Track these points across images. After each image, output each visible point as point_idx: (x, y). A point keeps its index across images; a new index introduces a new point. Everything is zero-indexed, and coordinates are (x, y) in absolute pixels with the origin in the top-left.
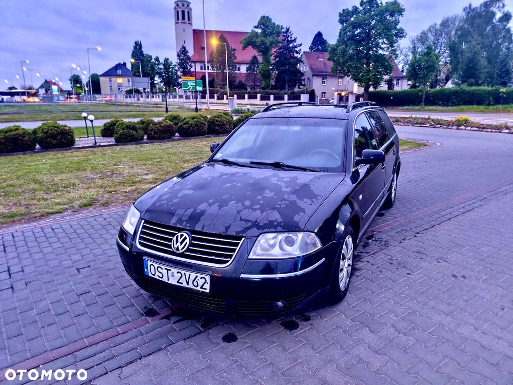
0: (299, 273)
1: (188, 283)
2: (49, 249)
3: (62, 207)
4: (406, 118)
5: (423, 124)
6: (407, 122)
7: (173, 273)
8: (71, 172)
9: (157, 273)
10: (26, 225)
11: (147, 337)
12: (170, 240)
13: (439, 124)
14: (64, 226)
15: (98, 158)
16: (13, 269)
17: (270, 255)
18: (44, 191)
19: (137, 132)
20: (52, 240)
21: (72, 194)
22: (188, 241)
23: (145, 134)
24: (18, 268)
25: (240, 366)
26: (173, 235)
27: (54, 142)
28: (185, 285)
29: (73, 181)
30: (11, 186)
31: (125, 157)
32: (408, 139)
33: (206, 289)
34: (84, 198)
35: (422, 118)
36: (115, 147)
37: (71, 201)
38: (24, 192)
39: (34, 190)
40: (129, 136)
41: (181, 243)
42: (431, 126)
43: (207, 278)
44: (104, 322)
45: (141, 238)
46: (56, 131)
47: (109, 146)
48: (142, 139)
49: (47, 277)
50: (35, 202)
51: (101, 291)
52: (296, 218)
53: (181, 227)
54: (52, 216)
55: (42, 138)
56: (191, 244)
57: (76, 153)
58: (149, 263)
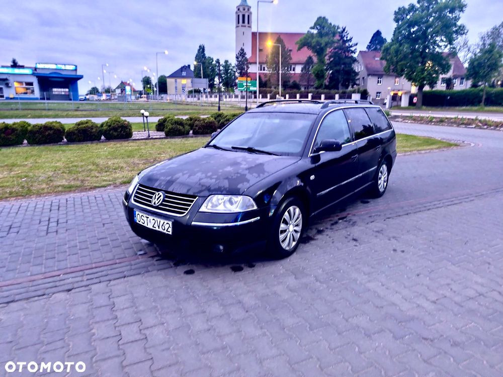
0: (238, 223)
1: (159, 227)
2: (89, 210)
3: (107, 183)
4: (452, 118)
5: (470, 124)
6: (452, 123)
7: (150, 220)
8: (123, 158)
9: (141, 220)
10: (78, 194)
11: (133, 267)
12: (151, 197)
13: (486, 125)
14: (104, 196)
15: (148, 149)
16: (60, 221)
17: (216, 210)
18: (98, 171)
19: (184, 127)
20: (92, 205)
21: (118, 175)
22: (162, 198)
23: (191, 129)
24: (65, 220)
25: (188, 288)
26: (153, 194)
27: (115, 134)
28: (157, 229)
29: (121, 165)
30: (75, 166)
31: (170, 148)
32: (444, 139)
33: (169, 232)
34: (126, 177)
35: (469, 119)
36: (163, 140)
37: (115, 179)
38: (83, 171)
39: (91, 170)
40: (176, 130)
41: (158, 199)
42: (477, 127)
43: (170, 223)
44: (109, 256)
45: (135, 196)
46: (117, 124)
47: (160, 138)
48: (188, 133)
49: (81, 228)
50: (89, 178)
51: (114, 238)
52: (239, 186)
53: (159, 188)
54: (99, 189)
55: (106, 131)
56: (164, 201)
57: (131, 144)
58: (137, 213)
